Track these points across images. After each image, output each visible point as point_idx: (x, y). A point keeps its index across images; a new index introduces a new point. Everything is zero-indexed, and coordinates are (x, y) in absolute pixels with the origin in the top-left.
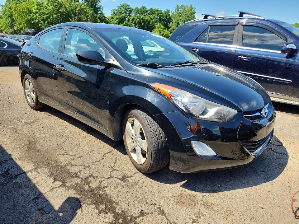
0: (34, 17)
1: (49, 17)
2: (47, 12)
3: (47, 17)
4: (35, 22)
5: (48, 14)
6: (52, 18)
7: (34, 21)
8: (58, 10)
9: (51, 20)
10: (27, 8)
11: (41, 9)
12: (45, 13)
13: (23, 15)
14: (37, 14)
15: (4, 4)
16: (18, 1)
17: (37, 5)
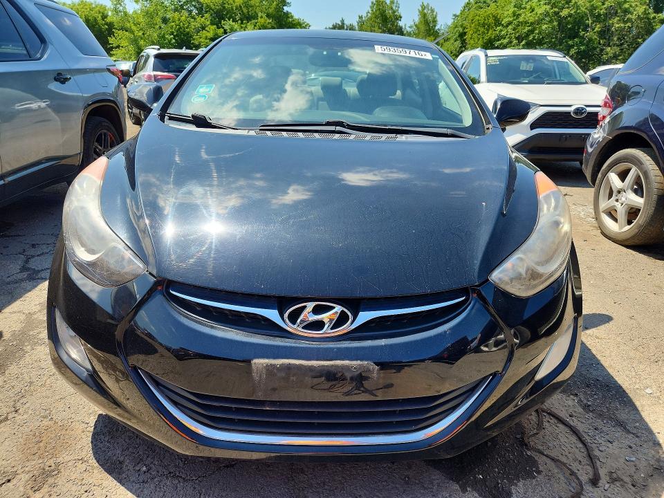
0: (503, 33)
1: (532, 31)
2: (532, 20)
3: (528, 31)
4: (502, 43)
5: (532, 23)
6: (537, 32)
7: (500, 42)
8: (559, 13)
9: (534, 37)
10: (494, 16)
11: (520, 15)
12: (526, 23)
13: (482, 29)
14: (510, 27)
15: (458, 13)
16: (485, 2)
17: (515, 7)
